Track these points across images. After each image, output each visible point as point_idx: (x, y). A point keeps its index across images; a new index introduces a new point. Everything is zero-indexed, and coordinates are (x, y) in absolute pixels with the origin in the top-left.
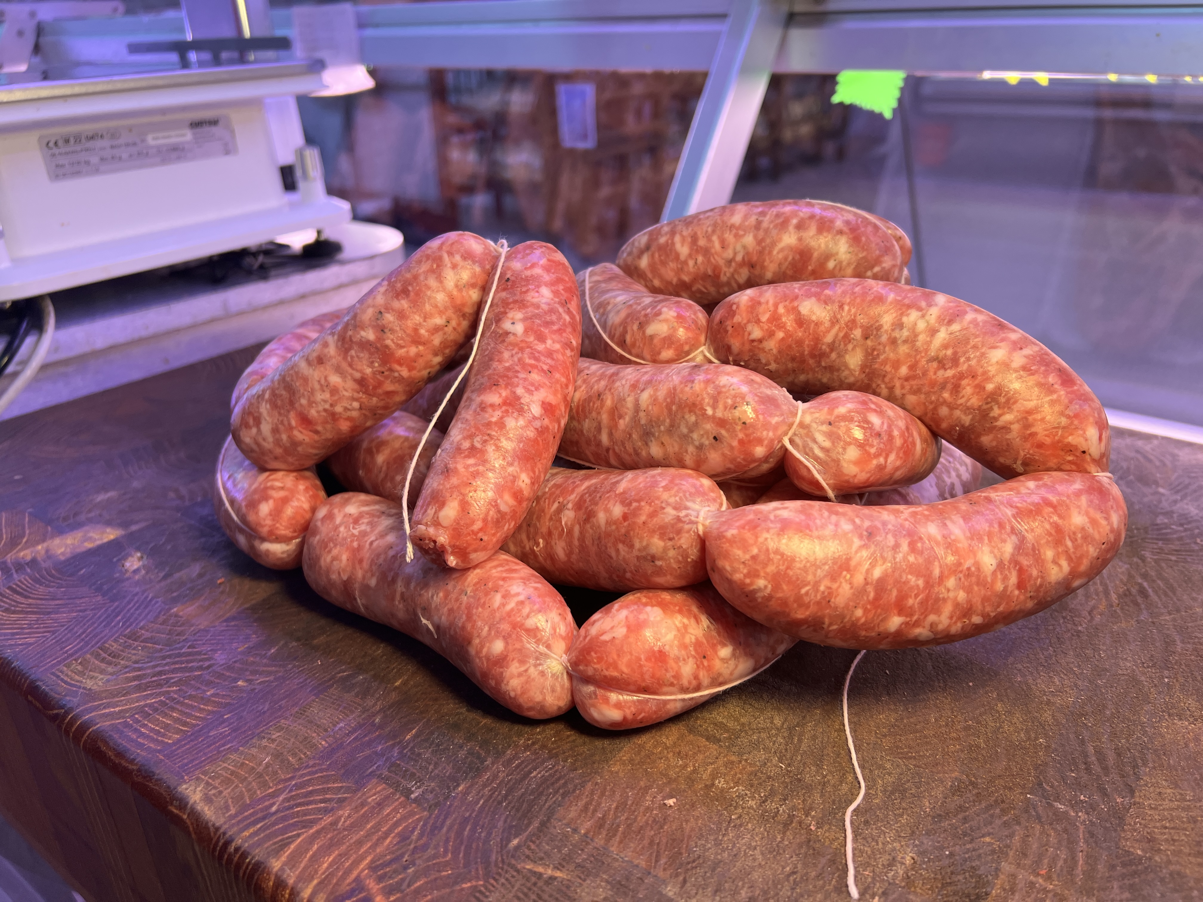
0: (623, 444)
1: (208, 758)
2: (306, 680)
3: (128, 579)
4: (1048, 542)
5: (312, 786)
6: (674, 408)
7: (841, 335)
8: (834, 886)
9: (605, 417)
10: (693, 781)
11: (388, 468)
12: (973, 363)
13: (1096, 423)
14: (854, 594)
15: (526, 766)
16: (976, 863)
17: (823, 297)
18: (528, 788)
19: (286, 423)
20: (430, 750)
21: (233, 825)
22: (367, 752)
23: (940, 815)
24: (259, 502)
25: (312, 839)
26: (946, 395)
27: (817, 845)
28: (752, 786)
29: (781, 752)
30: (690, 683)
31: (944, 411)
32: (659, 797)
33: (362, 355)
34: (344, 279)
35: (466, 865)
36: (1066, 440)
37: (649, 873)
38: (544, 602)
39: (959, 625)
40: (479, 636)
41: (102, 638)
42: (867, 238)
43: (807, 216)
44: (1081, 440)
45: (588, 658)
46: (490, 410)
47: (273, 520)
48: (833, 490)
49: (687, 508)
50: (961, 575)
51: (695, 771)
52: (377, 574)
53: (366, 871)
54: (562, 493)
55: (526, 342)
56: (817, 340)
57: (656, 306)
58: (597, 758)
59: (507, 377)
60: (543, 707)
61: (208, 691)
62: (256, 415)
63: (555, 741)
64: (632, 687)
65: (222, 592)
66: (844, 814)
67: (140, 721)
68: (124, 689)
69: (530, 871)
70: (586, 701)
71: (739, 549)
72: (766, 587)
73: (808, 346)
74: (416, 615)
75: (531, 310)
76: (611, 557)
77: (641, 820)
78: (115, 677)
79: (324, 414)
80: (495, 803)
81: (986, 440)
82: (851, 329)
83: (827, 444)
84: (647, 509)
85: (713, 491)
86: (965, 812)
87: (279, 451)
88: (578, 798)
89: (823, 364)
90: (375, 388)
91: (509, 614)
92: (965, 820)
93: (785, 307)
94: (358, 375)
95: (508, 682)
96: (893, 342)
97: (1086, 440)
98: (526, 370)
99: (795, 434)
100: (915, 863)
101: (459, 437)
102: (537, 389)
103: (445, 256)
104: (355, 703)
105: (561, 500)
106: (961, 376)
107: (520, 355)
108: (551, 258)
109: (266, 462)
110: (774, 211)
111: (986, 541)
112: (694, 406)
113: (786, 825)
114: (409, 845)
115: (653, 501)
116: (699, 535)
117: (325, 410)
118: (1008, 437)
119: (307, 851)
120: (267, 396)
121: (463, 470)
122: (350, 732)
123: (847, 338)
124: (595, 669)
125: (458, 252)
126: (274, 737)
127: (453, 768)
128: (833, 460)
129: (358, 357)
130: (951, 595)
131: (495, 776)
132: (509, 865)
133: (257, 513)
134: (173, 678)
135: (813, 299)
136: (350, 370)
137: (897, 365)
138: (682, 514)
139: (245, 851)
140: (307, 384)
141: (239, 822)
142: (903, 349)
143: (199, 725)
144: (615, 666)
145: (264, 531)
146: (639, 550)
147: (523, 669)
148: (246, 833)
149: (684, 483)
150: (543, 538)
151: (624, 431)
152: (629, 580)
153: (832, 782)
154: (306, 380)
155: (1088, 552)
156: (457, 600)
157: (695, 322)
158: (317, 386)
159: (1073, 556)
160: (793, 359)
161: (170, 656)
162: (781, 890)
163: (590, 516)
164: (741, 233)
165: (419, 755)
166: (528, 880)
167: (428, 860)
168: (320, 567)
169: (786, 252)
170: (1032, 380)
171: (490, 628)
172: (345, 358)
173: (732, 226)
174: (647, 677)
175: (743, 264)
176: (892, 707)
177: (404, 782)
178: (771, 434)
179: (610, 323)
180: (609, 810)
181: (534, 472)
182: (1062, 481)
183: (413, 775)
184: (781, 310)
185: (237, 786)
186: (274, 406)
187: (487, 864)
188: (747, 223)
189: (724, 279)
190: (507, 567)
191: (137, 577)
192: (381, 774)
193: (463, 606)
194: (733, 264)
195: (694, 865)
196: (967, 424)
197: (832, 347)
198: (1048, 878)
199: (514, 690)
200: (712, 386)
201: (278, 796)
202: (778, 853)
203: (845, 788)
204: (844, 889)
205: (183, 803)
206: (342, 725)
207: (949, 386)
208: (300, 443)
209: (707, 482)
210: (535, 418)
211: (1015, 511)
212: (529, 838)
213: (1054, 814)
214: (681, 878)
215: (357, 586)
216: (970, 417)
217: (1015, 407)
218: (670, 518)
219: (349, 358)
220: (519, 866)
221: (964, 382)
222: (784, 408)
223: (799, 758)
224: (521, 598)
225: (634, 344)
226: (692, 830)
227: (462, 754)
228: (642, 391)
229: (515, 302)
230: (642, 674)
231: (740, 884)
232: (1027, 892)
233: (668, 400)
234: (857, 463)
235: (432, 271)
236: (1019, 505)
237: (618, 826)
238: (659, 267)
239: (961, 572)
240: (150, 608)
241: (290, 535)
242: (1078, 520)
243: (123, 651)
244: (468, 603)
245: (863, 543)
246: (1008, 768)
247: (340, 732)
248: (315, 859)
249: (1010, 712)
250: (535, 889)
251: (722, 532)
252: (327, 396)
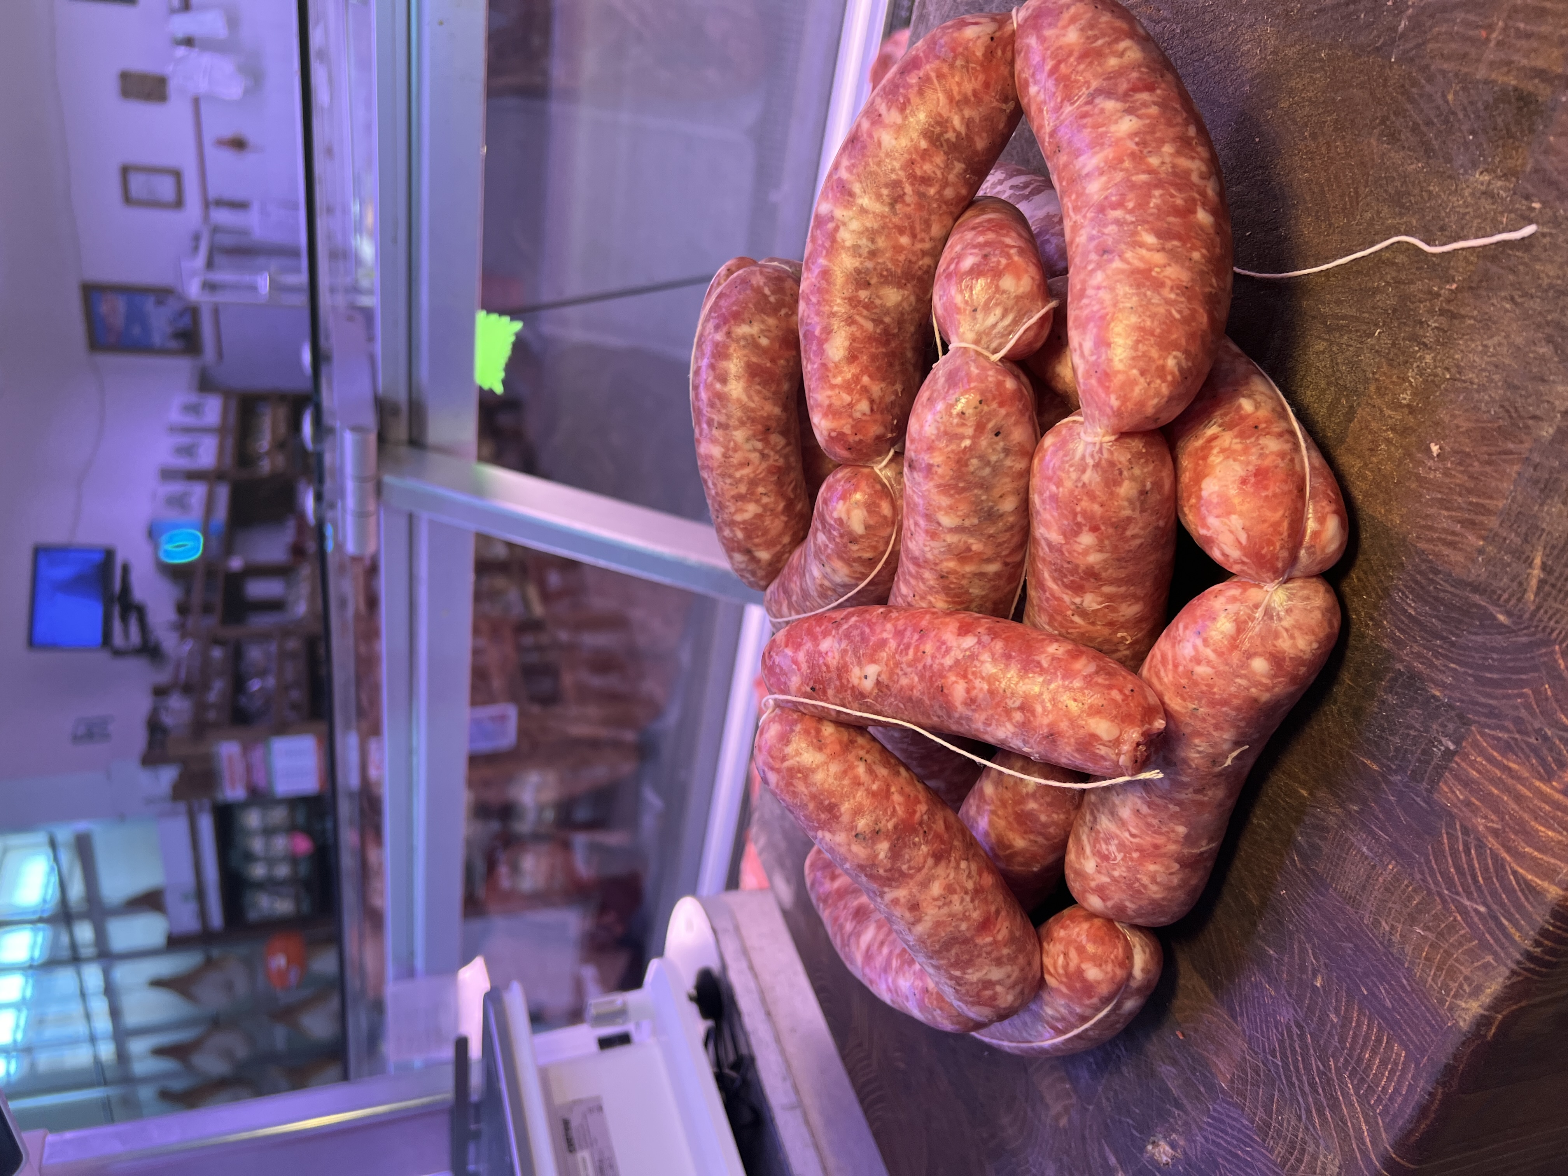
0: (1000, 545)
1: (1423, 1003)
2: (1307, 904)
3: (1185, 1153)
4: (1100, 65)
5: (1448, 868)
6: (961, 485)
7: (865, 312)
8: (1525, 252)
9: (969, 568)
10: (1406, 429)
11: (1032, 832)
12: (897, 165)
13: (959, 29)
14: (1177, 262)
15: (1403, 622)
16: (1480, 105)
17: (824, 336)
18: (1430, 616)
19: (989, 949)
20: (1390, 738)
21: (1507, 954)
22: (1399, 811)
23: (1426, 151)
24: (1084, 980)
25: (1519, 856)
26: (932, 191)
27: (1476, 278)
28: (1407, 362)
29: (1361, 336)
30: (1287, 442)
31: (949, 193)
32: (1430, 463)
33: (907, 857)
34: (744, 965)
35: (1535, 668)
36: (981, 57)
37: (1527, 459)
38: (1202, 616)
39: (1199, 149)
40: (1248, 689)
41: (1269, 1168)
42: (734, 304)
43: (711, 372)
44: (979, 42)
45: (1269, 556)
46: (974, 693)
47: (1106, 962)
48: (1049, 302)
49: (1083, 458)
50: (1145, 151)
51: (1393, 429)
52: (1171, 825)
53: (1554, 784)
54: (1061, 613)
55: (888, 660)
56: (871, 339)
57: (831, 525)
58: (1385, 543)
59: (931, 677)
60: (1328, 610)
61: (1332, 1021)
62: (980, 986)
63: (1367, 594)
64: (1299, 505)
65: (1196, 1030)
66: (1434, 255)
67: (1379, 1097)
68: (1336, 1126)
69: (1537, 594)
70: (1319, 558)
71: (1133, 390)
72: (1175, 357)
73: (877, 348)
74: (1220, 774)
75: (849, 658)
76: (1142, 544)
77: (1461, 478)
78: (1321, 1141)
79: (976, 902)
80: (1453, 649)
81: (980, 144)
82: (859, 302)
83: (998, 311)
84: (1085, 504)
85: (1060, 432)
86: (1418, 125)
87: (1021, 960)
88: (1437, 555)
89: (896, 331)
90: (942, 842)
91: (1220, 654)
92: (1429, 123)
93: (834, 377)
94: (930, 861)
95: (1301, 651)
96: (873, 254)
97: (979, 37)
98: (923, 658)
99: (987, 348)
100: (1487, 170)
101: (1009, 726)
102: (944, 643)
103: (787, 764)
104: (1334, 838)
105: (1069, 613)
106: (912, 177)
107: (904, 666)
108: (783, 644)
109: (1034, 977)
110: (706, 410)
111: (1103, 129)
112: (961, 461)
113: (1453, 316)
114: (1515, 740)
115: (1076, 497)
116: (1116, 440)
117: (972, 901)
118: (977, 120)
119: (1534, 859)
120: (958, 973)
121: (1050, 716)
122: (1374, 838)
123: (869, 306)
124: (1281, 548)
125: (781, 750)
126: (1387, 929)
127: (1411, 707)
128: (1016, 303)
129: (909, 861)
130: (1168, 160)
131: (1419, 656)
132: (1531, 619)
133: (1099, 983)
134: (1318, 1067)
135: (826, 346)
136: (925, 871)
137: (898, 249)
138: (1090, 461)
139: (1539, 934)
140: (943, 922)
141: (1503, 948)
142: (881, 242)
143: (1379, 1024)
144: (1276, 525)
145: (1120, 973)
146: (1134, 510)
147: (1285, 634)
148: (1517, 936)
149: (1051, 465)
150: (1116, 633)
151: (985, 544)
152: (1166, 523)
153: (1394, 274)
154: (938, 924)
155: (1107, 23)
156: (1204, 720)
157: (848, 480)
158: (945, 910)
159: (1113, 37)
160: (891, 365)
161: (1289, 1078)
162: (1535, 310)
163: (1092, 574)
164: (732, 444)
165: (1397, 750)
166: (1549, 594)
167: (1533, 714)
168: (1163, 899)
169: (752, 393)
170: (915, 99)
171: (1237, 676)
172: (911, 877)
173: (725, 456)
174: (1286, 488)
175: (765, 440)
176: (1293, 222)
177: (1435, 761)
178: (991, 373)
179: (847, 580)
180: (1450, 517)
181: (1044, 640)
182: (1027, 58)
183: (1424, 752)
184: (838, 380)
185: (1457, 960)
186: (970, 963)
187: (1531, 646)
188: (721, 439)
189: (781, 462)
190: (1160, 666)
191: (1182, 1143)
192: (1426, 790)
193: (1211, 711)
194: (766, 451)
195: (1512, 410)
196: (963, 166)
197: (877, 321)
198: (1490, 27)
199: (1310, 644)
200: (937, 443)
201: (1465, 907)
202: (1490, 319)
203: (1400, 259)
204: (1526, 242)
205: (1483, 1022)
206: (1365, 849)
207: (922, 189)
208: (1011, 932)
209: (1049, 440)
210: (979, 642)
211: (1066, 103)
212: (1496, 603)
213: (1413, 30)
214: (1531, 422)
215: (1186, 851)
216: (956, 163)
217: (945, 113)
218: (1095, 475)
219: (912, 872)
220: (1532, 608)
221: (919, 173)
222: (959, 362)
223: (1367, 315)
224: (1199, 642)
225: (875, 548)
226: (1468, 420)
227: (1392, 699)
228: (939, 524)
229: (840, 677)
230: (1284, 493)
231: (1531, 355)
232: (1509, 48)
233: (952, 492)
234: (1018, 278)
235: (806, 777)
236: (1059, 100)
237: (1471, 503)
238: (769, 537)
239: (1141, 152)
240: (1224, 1117)
241: (1122, 941)
242: (1072, 36)
243: (1285, 1140)
244: (1208, 706)
245: (1117, 258)
246: (1361, 86)
247: (1376, 849)
248: (1543, 848)
249: (1290, 93)
250: (1559, 584)
251: (1114, 412)
252: (956, 898)
